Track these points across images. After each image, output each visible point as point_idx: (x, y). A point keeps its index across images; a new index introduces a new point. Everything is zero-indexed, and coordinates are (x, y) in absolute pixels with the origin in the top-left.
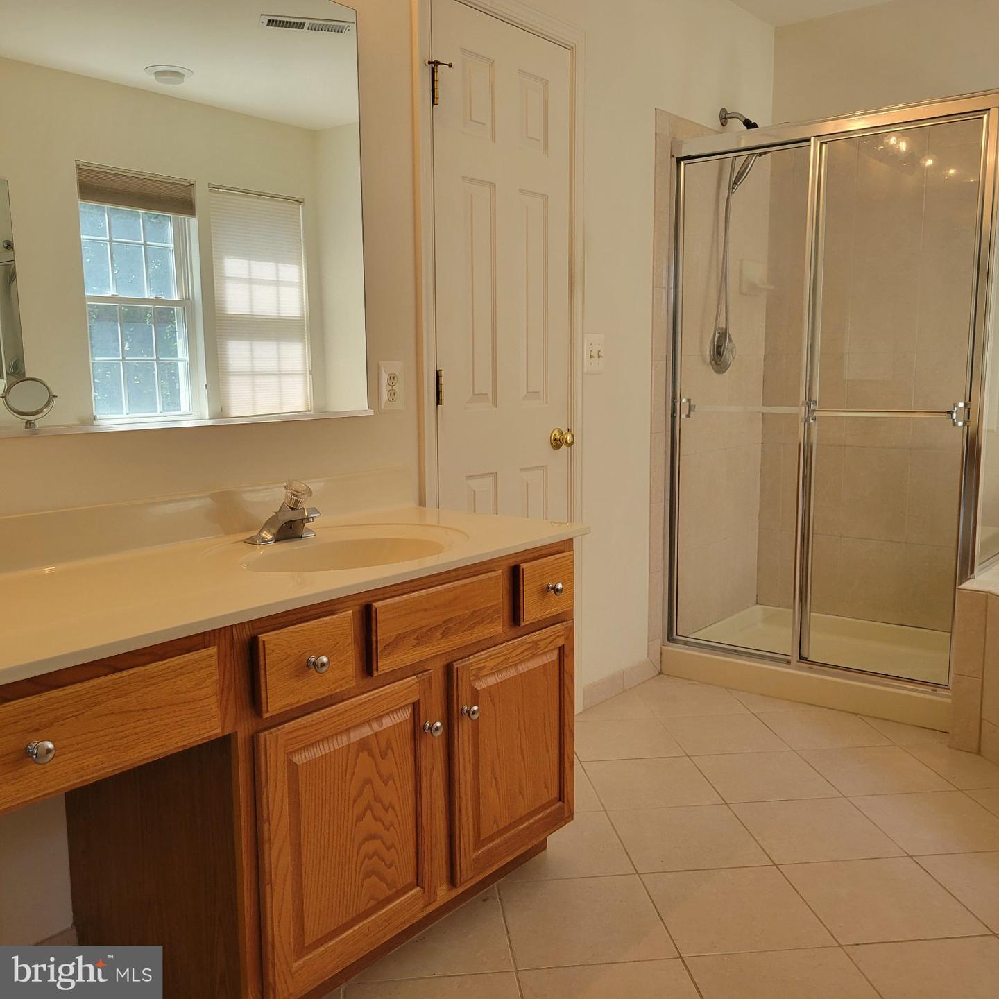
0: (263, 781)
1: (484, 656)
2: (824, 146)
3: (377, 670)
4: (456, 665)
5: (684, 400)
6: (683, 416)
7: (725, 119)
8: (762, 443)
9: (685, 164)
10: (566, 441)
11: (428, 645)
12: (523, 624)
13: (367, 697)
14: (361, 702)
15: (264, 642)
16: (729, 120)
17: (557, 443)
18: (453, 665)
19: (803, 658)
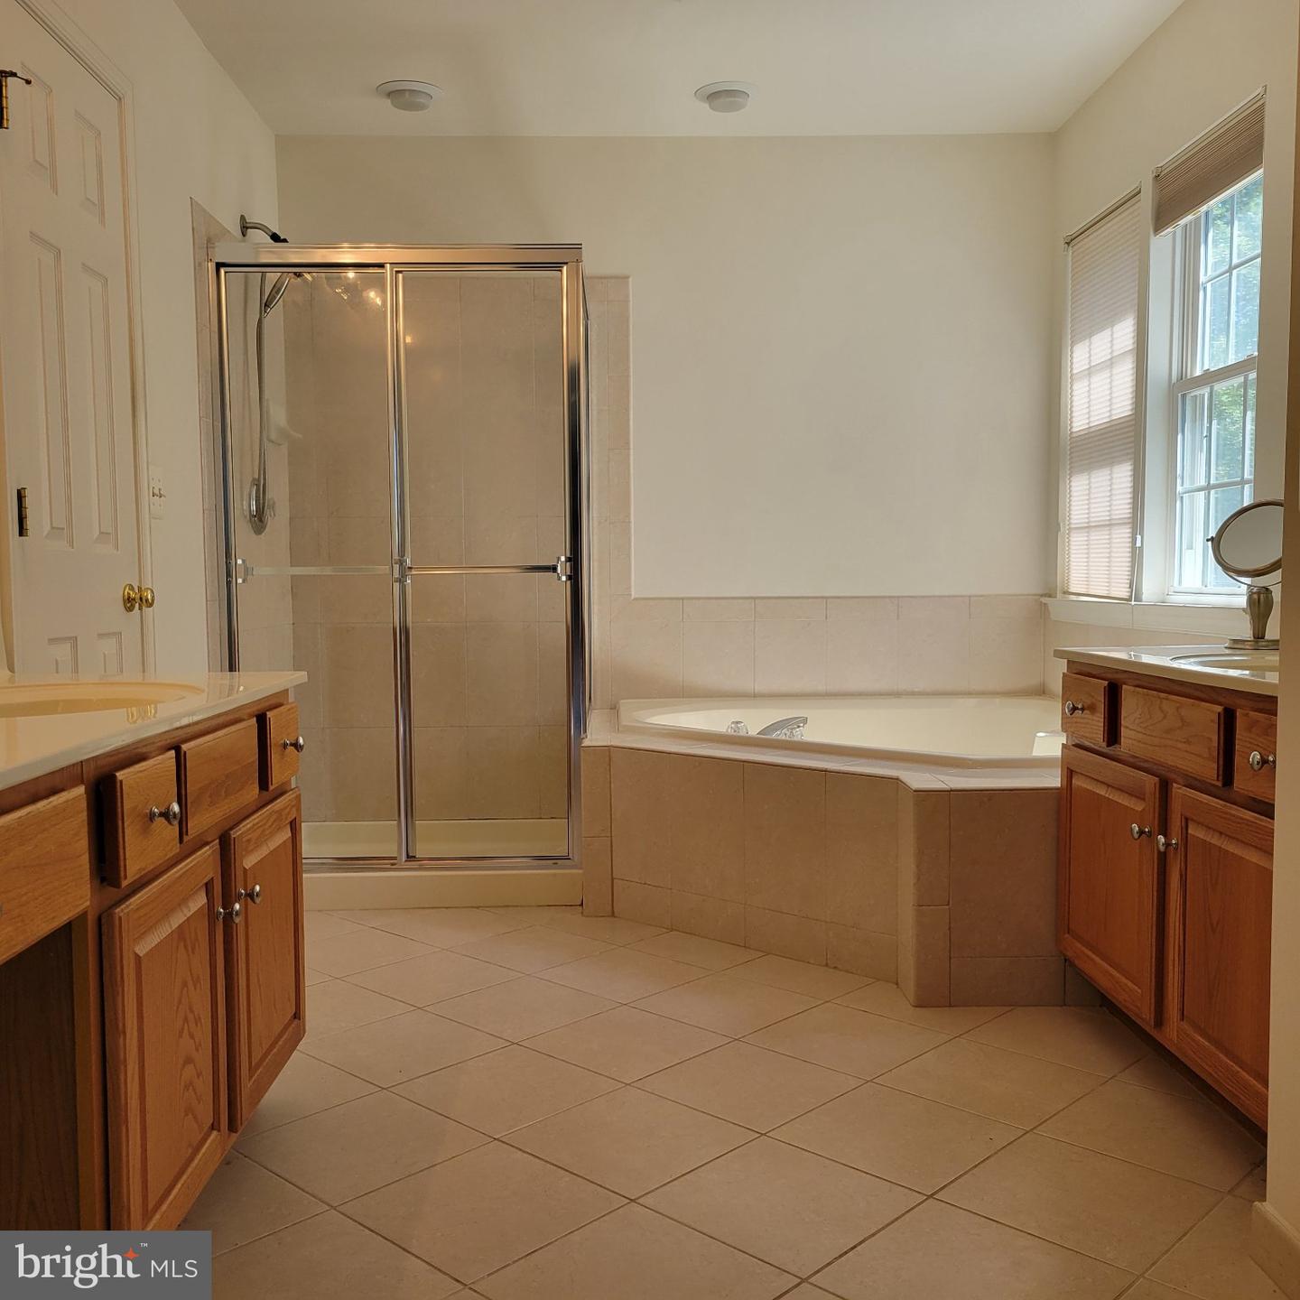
0: (119, 978)
1: (249, 826)
2: (400, 275)
3: (187, 834)
4: (234, 834)
5: (239, 562)
6: (240, 581)
7: (245, 227)
8: (293, 624)
9: (226, 272)
10: (147, 600)
11: (217, 805)
12: (271, 788)
13: (186, 865)
14: (177, 875)
15: (121, 782)
16: (249, 230)
17: (129, 603)
18: (230, 836)
19: (410, 858)
